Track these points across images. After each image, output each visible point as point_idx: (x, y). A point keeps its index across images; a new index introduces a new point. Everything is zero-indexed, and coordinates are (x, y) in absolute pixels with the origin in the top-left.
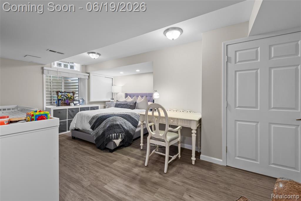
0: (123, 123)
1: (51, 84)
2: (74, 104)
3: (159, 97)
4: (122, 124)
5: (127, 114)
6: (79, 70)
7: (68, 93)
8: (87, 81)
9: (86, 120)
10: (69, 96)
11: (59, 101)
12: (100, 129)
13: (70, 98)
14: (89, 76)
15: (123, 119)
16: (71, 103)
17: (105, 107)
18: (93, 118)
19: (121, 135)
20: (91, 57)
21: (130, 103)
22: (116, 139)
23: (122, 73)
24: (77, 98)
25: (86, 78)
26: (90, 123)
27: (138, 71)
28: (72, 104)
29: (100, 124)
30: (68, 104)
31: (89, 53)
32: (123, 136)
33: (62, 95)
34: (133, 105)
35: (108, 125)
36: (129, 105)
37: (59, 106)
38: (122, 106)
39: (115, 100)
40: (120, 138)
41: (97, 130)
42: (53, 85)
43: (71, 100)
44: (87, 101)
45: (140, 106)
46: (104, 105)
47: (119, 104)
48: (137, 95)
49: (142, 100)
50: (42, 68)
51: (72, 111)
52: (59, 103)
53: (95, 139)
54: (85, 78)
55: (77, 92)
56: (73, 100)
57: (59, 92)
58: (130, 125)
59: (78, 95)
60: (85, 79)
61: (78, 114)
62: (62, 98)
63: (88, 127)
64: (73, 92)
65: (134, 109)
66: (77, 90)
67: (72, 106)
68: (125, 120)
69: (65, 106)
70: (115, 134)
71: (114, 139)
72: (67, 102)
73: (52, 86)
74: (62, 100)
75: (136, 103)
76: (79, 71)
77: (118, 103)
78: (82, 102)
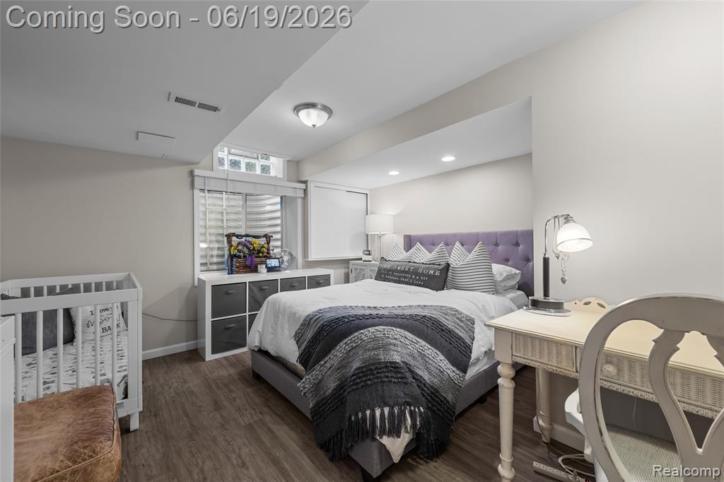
0: (414, 358)
1: (223, 216)
2: (266, 267)
3: (590, 244)
4: (412, 362)
5: (426, 313)
6: (280, 176)
7: (254, 237)
8: (300, 202)
9: (287, 326)
10: (255, 245)
11: (232, 260)
12: (328, 372)
13: (259, 252)
14: (305, 191)
15: (414, 338)
16: (259, 266)
17: (347, 281)
18: (308, 322)
19: (412, 413)
20: (304, 124)
21: (429, 269)
22: (390, 434)
23: (394, 173)
24: (276, 251)
25: (298, 195)
26: (298, 337)
27: (448, 159)
28: (262, 268)
29: (329, 352)
30: (253, 267)
31: (297, 109)
32: (418, 419)
33: (239, 243)
34: (437, 273)
35: (356, 365)
36: (422, 274)
37: (232, 273)
38: (398, 277)
39: (376, 254)
40: (407, 432)
41: (316, 372)
42: (227, 220)
43: (260, 257)
44: (300, 260)
45: (462, 278)
46: (346, 270)
47: (389, 270)
48: (448, 241)
49: (471, 256)
50: (192, 174)
51: (261, 290)
52: (232, 266)
53: (311, 406)
54: (294, 195)
55: (279, 236)
56: (265, 256)
57: (234, 235)
58: (441, 361)
59: (279, 243)
60: (296, 198)
61: (268, 303)
62: (239, 251)
63: (291, 352)
64: (265, 236)
65: (443, 289)
66: (279, 229)
67: (263, 275)
68: (423, 343)
69: (245, 272)
70: (386, 410)
71: (383, 433)
72: (252, 262)
73: (225, 221)
74: (239, 257)
75: (448, 269)
76: (282, 177)
77: (387, 266)
78: (288, 261)
